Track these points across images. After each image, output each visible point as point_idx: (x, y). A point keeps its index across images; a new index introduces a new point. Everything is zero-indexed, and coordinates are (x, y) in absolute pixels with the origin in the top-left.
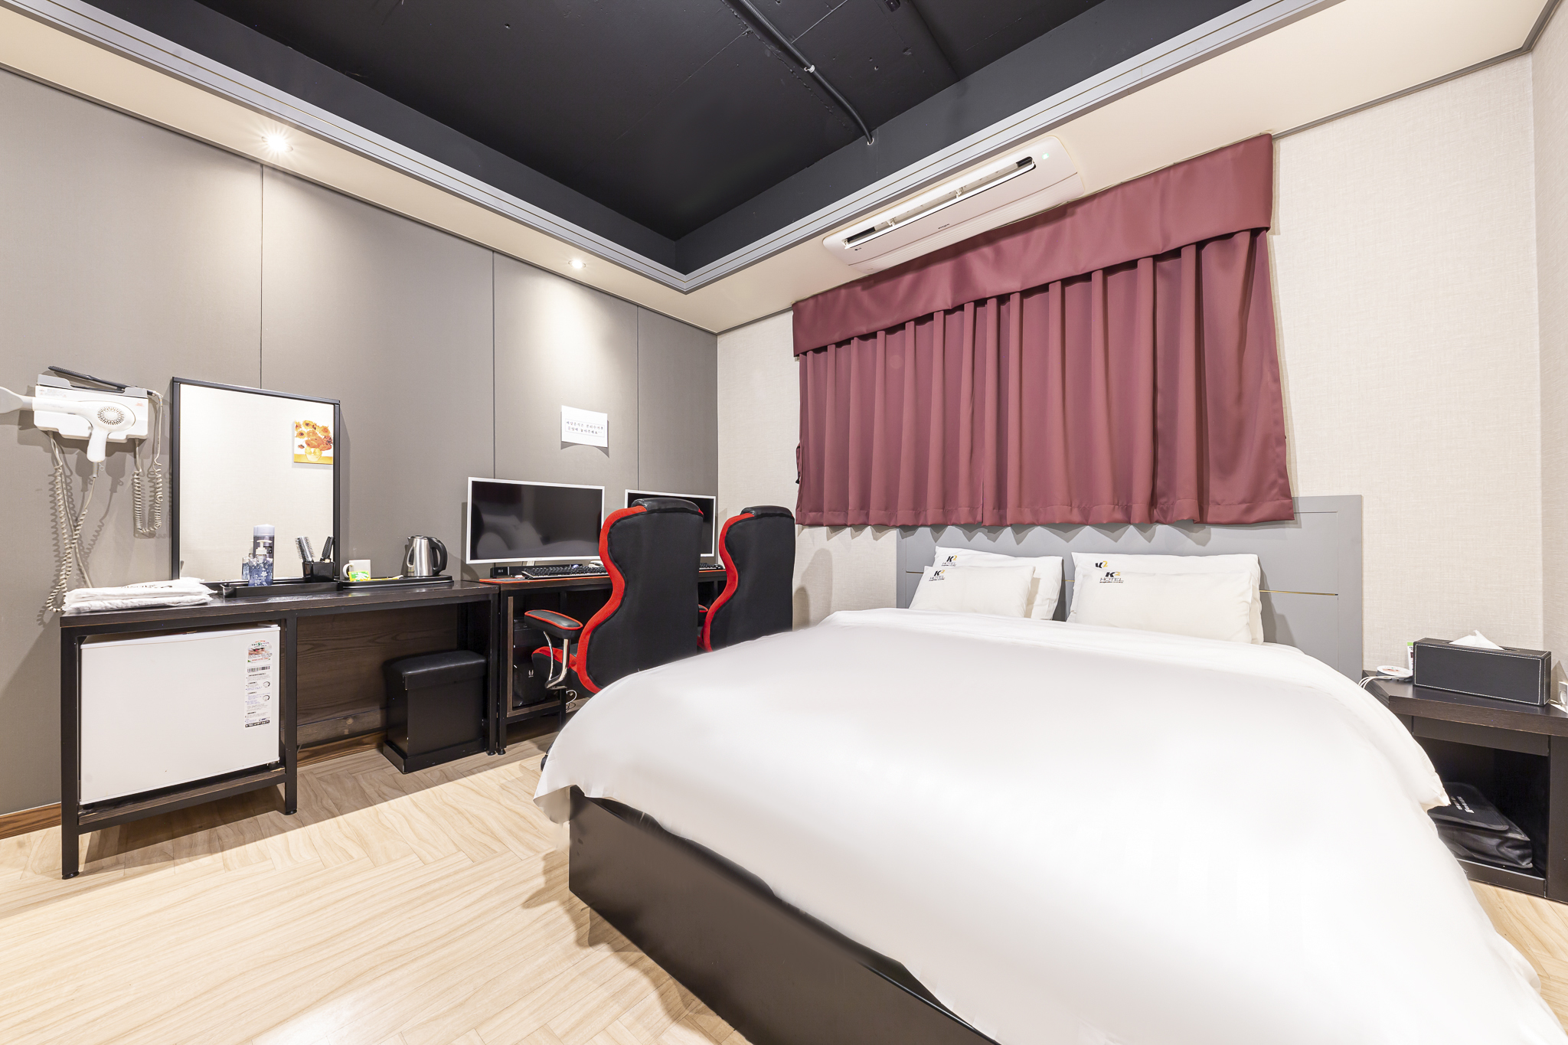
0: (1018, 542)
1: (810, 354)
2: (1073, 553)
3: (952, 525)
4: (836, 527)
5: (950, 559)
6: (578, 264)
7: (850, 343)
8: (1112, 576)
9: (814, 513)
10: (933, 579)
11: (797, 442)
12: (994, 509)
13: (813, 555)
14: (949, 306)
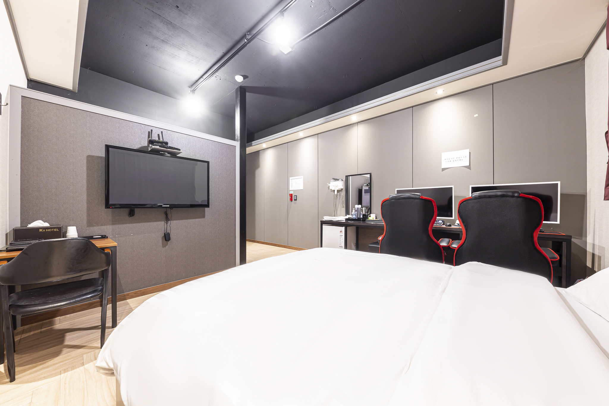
6: (440, 92)
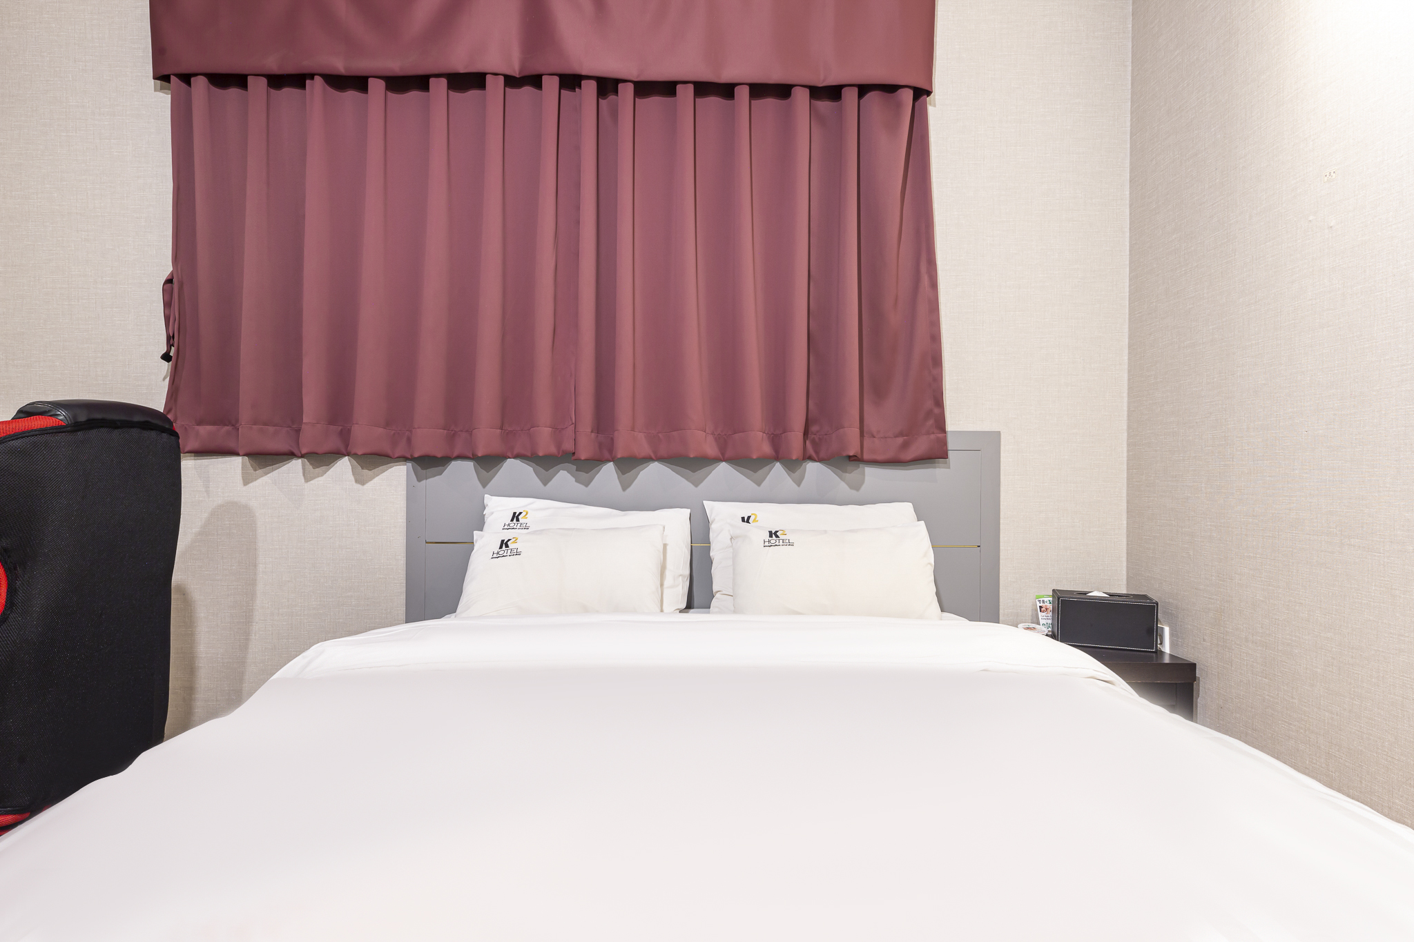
0: (624, 488)
1: (200, 84)
2: (708, 504)
3: (516, 457)
4: (265, 458)
5: (516, 517)
7: (303, 86)
8: (777, 536)
9: (209, 428)
10: (497, 556)
11: (166, 268)
12: (592, 432)
13: (205, 515)
14: (515, 70)
